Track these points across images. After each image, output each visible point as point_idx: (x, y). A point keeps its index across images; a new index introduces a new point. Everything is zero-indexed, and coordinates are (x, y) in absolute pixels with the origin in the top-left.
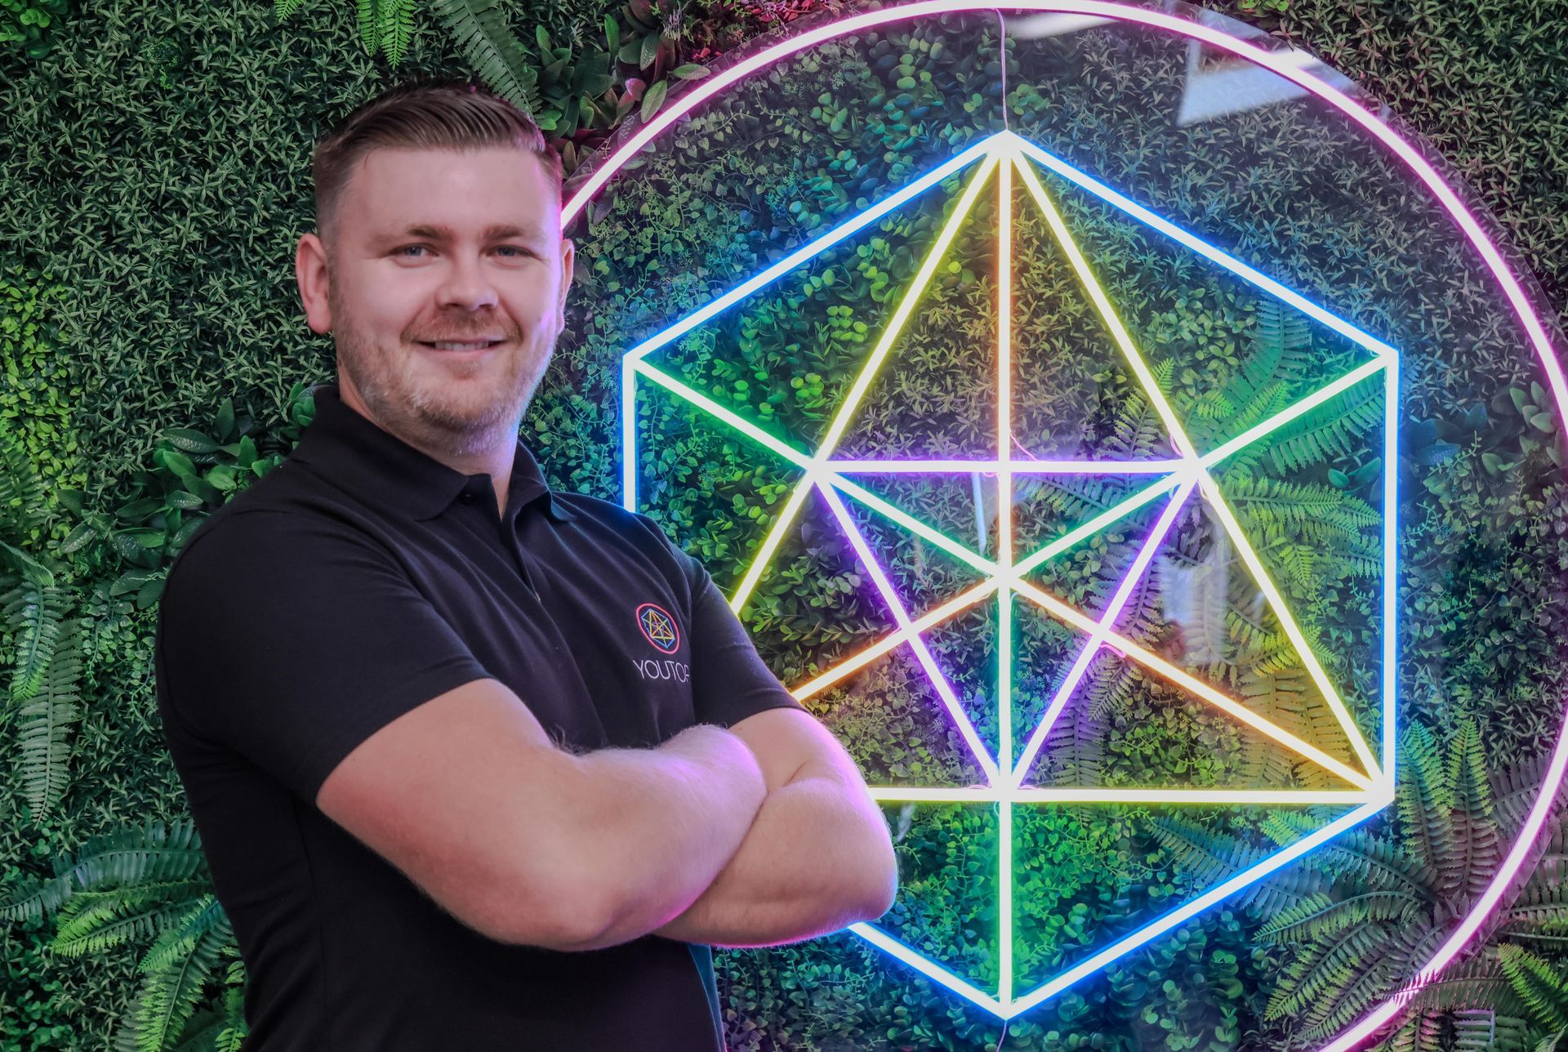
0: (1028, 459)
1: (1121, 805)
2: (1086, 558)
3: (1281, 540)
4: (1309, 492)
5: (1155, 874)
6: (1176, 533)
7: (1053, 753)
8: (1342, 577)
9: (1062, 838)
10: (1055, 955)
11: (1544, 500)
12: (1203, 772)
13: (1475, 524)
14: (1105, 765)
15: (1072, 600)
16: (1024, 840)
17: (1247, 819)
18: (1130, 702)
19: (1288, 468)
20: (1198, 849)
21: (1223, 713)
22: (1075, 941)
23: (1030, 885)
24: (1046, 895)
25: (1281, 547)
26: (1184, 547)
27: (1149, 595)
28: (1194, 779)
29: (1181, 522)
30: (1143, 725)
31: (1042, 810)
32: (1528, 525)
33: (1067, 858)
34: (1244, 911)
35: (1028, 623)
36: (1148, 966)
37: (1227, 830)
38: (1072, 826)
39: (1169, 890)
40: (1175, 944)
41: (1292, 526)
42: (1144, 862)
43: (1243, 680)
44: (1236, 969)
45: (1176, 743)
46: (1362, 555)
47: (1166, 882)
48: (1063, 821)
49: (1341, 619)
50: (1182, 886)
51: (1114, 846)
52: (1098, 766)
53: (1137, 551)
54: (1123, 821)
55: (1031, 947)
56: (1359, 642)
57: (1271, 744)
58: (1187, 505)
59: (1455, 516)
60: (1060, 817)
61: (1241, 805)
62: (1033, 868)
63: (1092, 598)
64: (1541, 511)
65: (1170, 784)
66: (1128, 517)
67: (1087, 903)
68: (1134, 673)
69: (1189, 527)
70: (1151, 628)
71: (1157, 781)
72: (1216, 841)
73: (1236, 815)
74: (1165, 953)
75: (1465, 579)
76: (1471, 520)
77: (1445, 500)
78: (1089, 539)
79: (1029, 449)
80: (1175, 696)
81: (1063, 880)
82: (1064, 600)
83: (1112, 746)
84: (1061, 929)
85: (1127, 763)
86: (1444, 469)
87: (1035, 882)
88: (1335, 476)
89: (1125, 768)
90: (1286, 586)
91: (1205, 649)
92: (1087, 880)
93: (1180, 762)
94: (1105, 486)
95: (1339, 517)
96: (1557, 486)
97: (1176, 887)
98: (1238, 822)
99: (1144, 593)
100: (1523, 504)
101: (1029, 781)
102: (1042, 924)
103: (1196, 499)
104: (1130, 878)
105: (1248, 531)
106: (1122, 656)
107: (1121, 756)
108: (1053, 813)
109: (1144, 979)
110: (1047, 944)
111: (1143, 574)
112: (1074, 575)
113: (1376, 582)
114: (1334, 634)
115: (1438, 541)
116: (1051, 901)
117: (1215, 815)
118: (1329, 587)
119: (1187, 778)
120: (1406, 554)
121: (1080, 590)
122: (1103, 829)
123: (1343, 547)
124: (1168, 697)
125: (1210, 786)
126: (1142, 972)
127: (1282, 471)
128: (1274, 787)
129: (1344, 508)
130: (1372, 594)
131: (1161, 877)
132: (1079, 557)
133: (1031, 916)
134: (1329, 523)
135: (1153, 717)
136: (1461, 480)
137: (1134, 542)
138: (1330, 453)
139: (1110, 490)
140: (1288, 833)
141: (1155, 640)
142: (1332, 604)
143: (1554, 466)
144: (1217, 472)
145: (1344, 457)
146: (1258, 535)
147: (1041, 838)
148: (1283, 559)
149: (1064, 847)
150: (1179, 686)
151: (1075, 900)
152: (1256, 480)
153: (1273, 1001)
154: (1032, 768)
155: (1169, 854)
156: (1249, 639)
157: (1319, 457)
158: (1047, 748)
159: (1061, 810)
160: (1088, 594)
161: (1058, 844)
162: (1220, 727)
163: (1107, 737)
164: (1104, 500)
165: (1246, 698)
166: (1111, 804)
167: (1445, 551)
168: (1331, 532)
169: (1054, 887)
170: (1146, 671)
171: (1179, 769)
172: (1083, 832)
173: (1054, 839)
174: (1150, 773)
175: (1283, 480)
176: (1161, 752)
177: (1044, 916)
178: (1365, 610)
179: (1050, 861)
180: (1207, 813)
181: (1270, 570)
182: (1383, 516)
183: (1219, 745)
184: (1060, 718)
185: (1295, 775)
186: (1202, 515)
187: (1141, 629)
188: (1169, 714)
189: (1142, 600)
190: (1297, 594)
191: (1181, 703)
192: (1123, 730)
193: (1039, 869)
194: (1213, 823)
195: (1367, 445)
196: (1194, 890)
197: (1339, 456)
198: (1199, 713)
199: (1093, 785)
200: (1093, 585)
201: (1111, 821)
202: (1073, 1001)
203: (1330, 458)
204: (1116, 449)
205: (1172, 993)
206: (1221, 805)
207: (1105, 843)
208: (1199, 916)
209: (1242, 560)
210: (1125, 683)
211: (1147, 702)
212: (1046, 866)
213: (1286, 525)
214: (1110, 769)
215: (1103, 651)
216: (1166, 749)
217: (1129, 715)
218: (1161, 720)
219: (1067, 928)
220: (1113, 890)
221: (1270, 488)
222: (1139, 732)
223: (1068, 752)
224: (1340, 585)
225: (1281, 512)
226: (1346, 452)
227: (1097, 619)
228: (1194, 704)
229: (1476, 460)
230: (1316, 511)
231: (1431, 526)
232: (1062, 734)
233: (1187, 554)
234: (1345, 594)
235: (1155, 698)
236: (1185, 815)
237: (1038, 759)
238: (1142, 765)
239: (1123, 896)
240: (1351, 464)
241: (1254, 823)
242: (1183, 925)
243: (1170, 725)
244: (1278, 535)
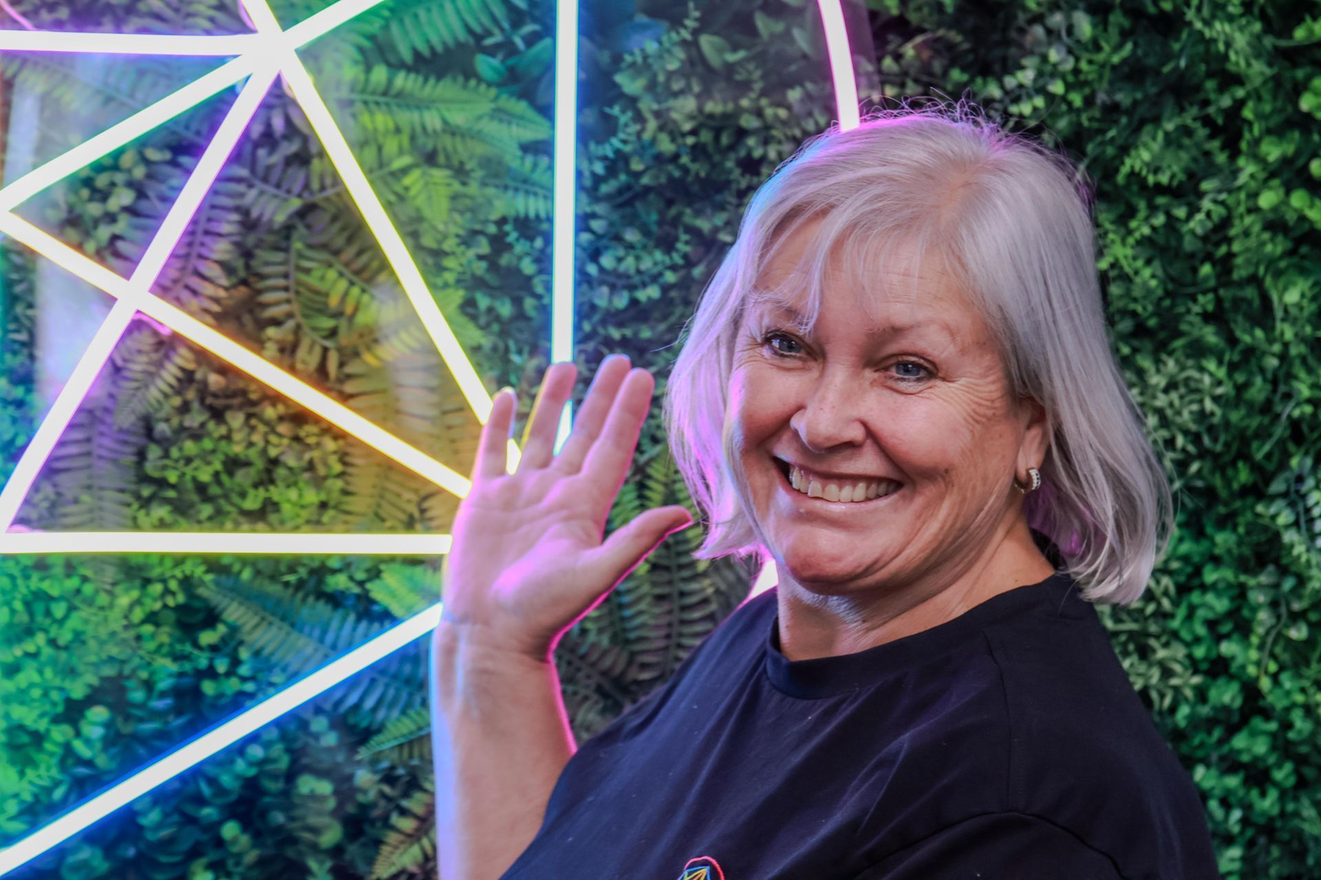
0: (21, 28)
1: (162, 557)
2: (113, 184)
3: (406, 160)
4: (446, 88)
5: (211, 660)
6: (248, 148)
7: (62, 479)
8: (495, 216)
9: (72, 608)
10: (57, 784)
11: (789, 107)
12: (286, 508)
13: (690, 140)
14: (138, 497)
15: (91, 246)
16: (13, 611)
17: (351, 578)
18: (177, 401)
19: (417, 54)
20: (277, 622)
21: (317, 420)
22: (89, 763)
23: (22, 679)
24: (46, 694)
25: (405, 171)
26: (260, 169)
27: (207, 240)
28: (273, 518)
29: (257, 130)
30: (197, 436)
31: (41, 564)
32: (766, 142)
33: (79, 637)
34: (344, 717)
35: (20, 281)
36: (200, 801)
37: (321, 595)
38: (88, 589)
39: (232, 685)
40: (240, 766)
41: (421, 140)
42: (196, 645)
43: (349, 369)
44: (331, 804)
45: (247, 464)
46: (526, 185)
47: (229, 674)
48: (74, 582)
49: (492, 279)
50: (252, 678)
51: (152, 618)
52: (127, 498)
53: (188, 172)
54: (164, 581)
55: (22, 774)
56: (521, 316)
57: (389, 467)
58: (266, 106)
59: (661, 128)
60: (68, 576)
61: (343, 557)
62: (28, 655)
63: (121, 245)
64: (784, 123)
65: (236, 528)
66: (175, 121)
67: (110, 706)
68: (183, 358)
69: (269, 138)
70: (208, 289)
71: (217, 521)
72: (305, 612)
73: (334, 572)
74: (226, 780)
75: (676, 221)
76: (684, 135)
77: (647, 105)
78: (118, 154)
79: (25, 14)
80: (244, 393)
81: (72, 672)
82: (79, 247)
83: (150, 468)
84: (68, 748)
85: (171, 494)
86: (646, 57)
87: (28, 675)
88: (486, 65)
89: (167, 501)
90: (411, 231)
91: (290, 324)
92: (109, 671)
93: (252, 492)
94: (141, 73)
95: (491, 128)
96: (810, 86)
97: (244, 679)
98: (339, 582)
99: (200, 237)
100: (759, 113)
101: (21, 521)
102: (38, 738)
103: (278, 96)
104: (174, 667)
105: (359, 145)
106: (165, 332)
107: (162, 483)
108: (58, 570)
109: (192, 821)
110: (46, 771)
111: (199, 210)
112: (94, 209)
113: (545, 226)
114: (483, 302)
115: (637, 166)
116: (54, 704)
117: (303, 572)
118: (475, 233)
119: (264, 516)
120: (588, 182)
121: (104, 233)
122: (135, 594)
123: (496, 172)
124: (234, 395)
125: (296, 529)
126: (190, 809)
127: (407, 56)
128: (392, 529)
129: (499, 114)
130: (539, 243)
131: (222, 666)
132: (102, 181)
133: (21, 727)
134: (477, 136)
135: (211, 425)
136: (670, 75)
137: (185, 160)
138: (478, 29)
139: (148, 80)
140: (411, 598)
141: (216, 308)
142: (481, 257)
143: (805, 56)
144: (310, 55)
145: (497, 38)
146: (370, 154)
147: (39, 608)
148: (407, 189)
149: (74, 622)
150: (252, 379)
151: (92, 699)
152: (368, 69)
153: (385, 849)
154: (27, 502)
155: (234, 629)
156: (356, 309)
157: (462, 36)
158: (50, 471)
159: (71, 564)
160: (115, 238)
161: (66, 617)
162: (312, 440)
163: (141, 455)
164: (139, 95)
165: (351, 396)
166: (147, 555)
167: (646, 180)
168: (480, 149)
169: (57, 682)
170: (202, 355)
171: (252, 503)
172: (103, 599)
173: (59, 610)
174: (206, 510)
175: (409, 69)
176: (224, 478)
177: (42, 725)
178: (528, 267)
179: (53, 642)
180: (292, 569)
181: (388, 206)
182: (553, 127)
183: (311, 467)
184: (71, 426)
185: (423, 511)
186: (288, 121)
187: (195, 293)
188: (236, 420)
189: (197, 249)
190: (428, 241)
191: (254, 404)
192: (165, 444)
193: (34, 656)
194: (300, 584)
195: (535, 20)
196: (271, 684)
197: (489, 34)
198: (281, 419)
199: (121, 527)
200: (122, 226)
201: (147, 582)
202: (85, 853)
203: (479, 38)
204: (158, 17)
205: (234, 841)
206: (311, 557)
207: (138, 614)
208: (278, 723)
209: (347, 191)
210: (170, 373)
211: (202, 401)
212: (47, 651)
213: (413, 138)
214: (146, 503)
215: (138, 324)
216: (231, 474)
217: (175, 421)
218: (223, 430)
219: (79, 746)
220: (149, 685)
221: (390, 82)
222: (190, 447)
223: (82, 477)
224: (492, 229)
225: (408, 118)
226: (502, 29)
227: (127, 275)
228: (274, 405)
229: (691, 46)
230: (458, 118)
231: (625, 142)
232: (73, 450)
233: (265, 179)
234: (499, 243)
235: (215, 395)
236: (258, 573)
237: (35, 487)
238: (194, 497)
239: (163, 695)
240: (507, 48)
241: (361, 584)
242: (253, 738)
243: (237, 436)
244: (401, 152)
